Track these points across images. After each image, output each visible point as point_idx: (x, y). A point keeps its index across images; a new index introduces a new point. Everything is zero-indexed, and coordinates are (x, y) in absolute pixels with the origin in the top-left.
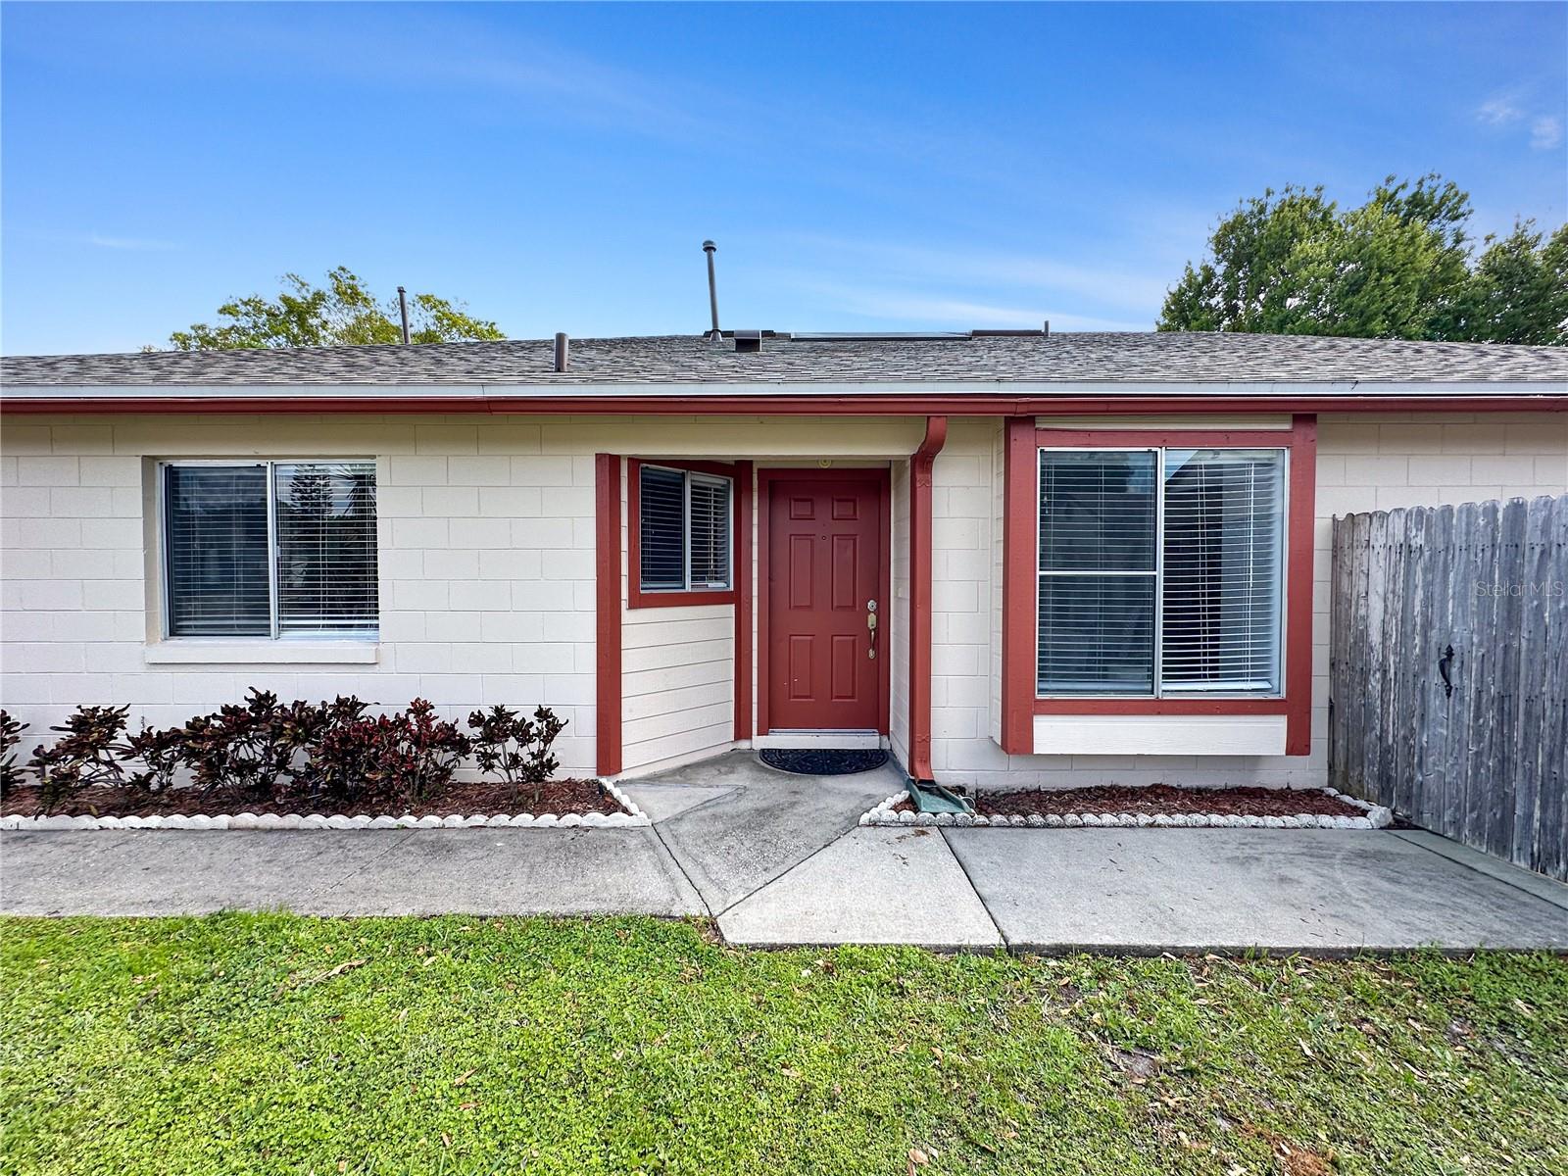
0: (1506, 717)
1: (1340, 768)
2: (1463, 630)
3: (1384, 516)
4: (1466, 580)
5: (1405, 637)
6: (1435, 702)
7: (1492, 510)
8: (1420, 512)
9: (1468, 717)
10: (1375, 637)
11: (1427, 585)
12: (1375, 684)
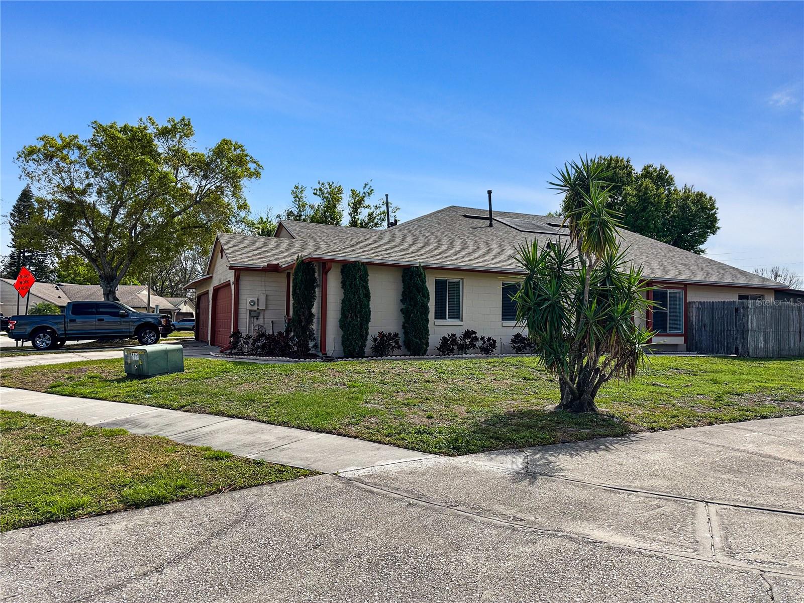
0: (712, 333)
1: (689, 346)
2: (707, 321)
3: (695, 302)
4: (707, 313)
5: (699, 323)
6: (703, 333)
7: (710, 302)
8: (700, 302)
9: (708, 334)
10: (694, 323)
11: (702, 314)
12: (694, 332)
